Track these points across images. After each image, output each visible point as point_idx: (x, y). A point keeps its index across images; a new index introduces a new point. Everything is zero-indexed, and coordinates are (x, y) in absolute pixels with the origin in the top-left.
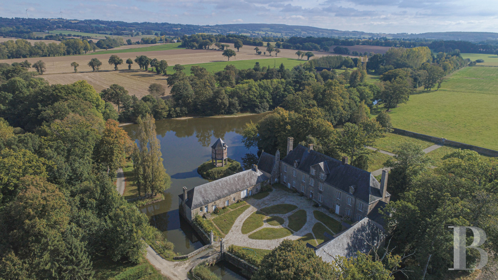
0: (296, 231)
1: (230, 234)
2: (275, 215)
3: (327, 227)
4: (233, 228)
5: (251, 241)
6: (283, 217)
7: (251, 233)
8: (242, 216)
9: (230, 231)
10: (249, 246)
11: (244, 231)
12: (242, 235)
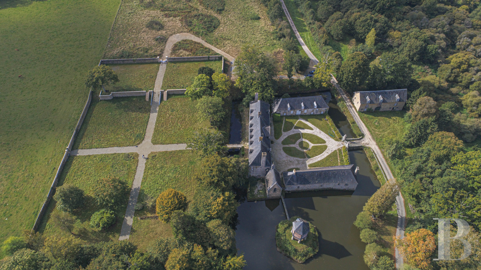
0: (299, 133)
1: (334, 149)
2: (300, 149)
3: (283, 127)
4: (330, 152)
5: (326, 140)
6: (298, 146)
7: (323, 144)
8: (319, 159)
9: (333, 151)
10: (329, 137)
11: (326, 147)
12: (328, 146)
